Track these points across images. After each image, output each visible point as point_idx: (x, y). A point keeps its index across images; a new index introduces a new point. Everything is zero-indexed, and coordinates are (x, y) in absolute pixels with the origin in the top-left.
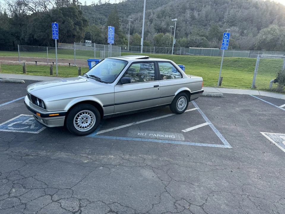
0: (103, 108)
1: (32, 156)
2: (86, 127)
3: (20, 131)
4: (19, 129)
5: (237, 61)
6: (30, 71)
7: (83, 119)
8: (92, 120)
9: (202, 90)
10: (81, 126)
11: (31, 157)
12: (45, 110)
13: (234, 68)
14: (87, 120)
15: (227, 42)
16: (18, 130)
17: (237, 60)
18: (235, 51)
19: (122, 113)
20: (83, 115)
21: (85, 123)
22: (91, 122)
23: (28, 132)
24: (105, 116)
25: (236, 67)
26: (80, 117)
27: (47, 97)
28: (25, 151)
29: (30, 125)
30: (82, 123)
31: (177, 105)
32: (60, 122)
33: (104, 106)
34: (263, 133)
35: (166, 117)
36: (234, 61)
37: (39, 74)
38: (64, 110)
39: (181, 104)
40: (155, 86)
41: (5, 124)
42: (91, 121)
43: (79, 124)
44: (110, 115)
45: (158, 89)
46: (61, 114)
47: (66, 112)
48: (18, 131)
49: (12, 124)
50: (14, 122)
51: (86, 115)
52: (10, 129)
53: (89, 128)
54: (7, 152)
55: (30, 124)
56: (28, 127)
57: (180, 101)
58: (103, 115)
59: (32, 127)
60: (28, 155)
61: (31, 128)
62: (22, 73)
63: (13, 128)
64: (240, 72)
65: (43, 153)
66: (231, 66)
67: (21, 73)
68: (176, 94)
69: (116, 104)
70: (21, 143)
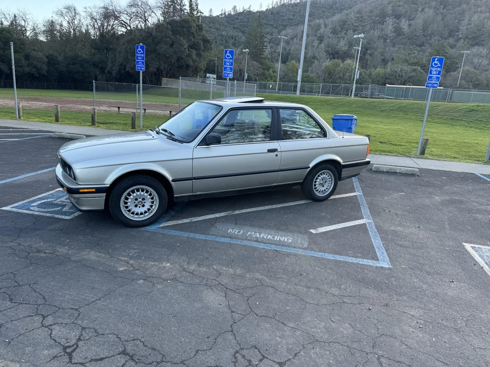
0: (173, 183)
1: (45, 253)
2: (142, 214)
3: (44, 214)
4: (46, 210)
5: (474, 110)
6: (102, 122)
7: (136, 199)
8: (153, 202)
9: (367, 160)
10: (132, 211)
11: (42, 255)
12: (75, 181)
13: (466, 124)
14: (145, 202)
15: (439, 74)
16: (44, 212)
17: (474, 108)
18: (475, 92)
19: (207, 194)
20: (137, 194)
21: (140, 207)
22: (151, 206)
23: (57, 216)
24: (177, 198)
25: (471, 121)
26: (132, 197)
27: (78, 161)
28: (37, 246)
29: (65, 206)
30: (136, 206)
31: (315, 185)
32: (98, 202)
33: (173, 181)
34: (468, 246)
35: (291, 204)
36: (469, 110)
37: (115, 127)
38: (104, 184)
39: (323, 184)
40: (270, 151)
41: (29, 202)
42: (150, 204)
43: (130, 208)
44: (186, 196)
45: (277, 155)
46: (99, 190)
47: (108, 187)
48: (41, 214)
49: (39, 202)
50: (43, 199)
51: (142, 193)
52: (32, 210)
53: (148, 216)
54: (11, 244)
55: (65, 203)
56: (59, 208)
57: (320, 178)
58: (173, 194)
59: (65, 209)
60: (39, 251)
61: (63, 210)
62: (91, 124)
63: (37, 209)
64: (478, 130)
65: (62, 250)
66: (461, 120)
67: (89, 124)
68: (311, 165)
69: (195, 178)
70: (38, 232)
